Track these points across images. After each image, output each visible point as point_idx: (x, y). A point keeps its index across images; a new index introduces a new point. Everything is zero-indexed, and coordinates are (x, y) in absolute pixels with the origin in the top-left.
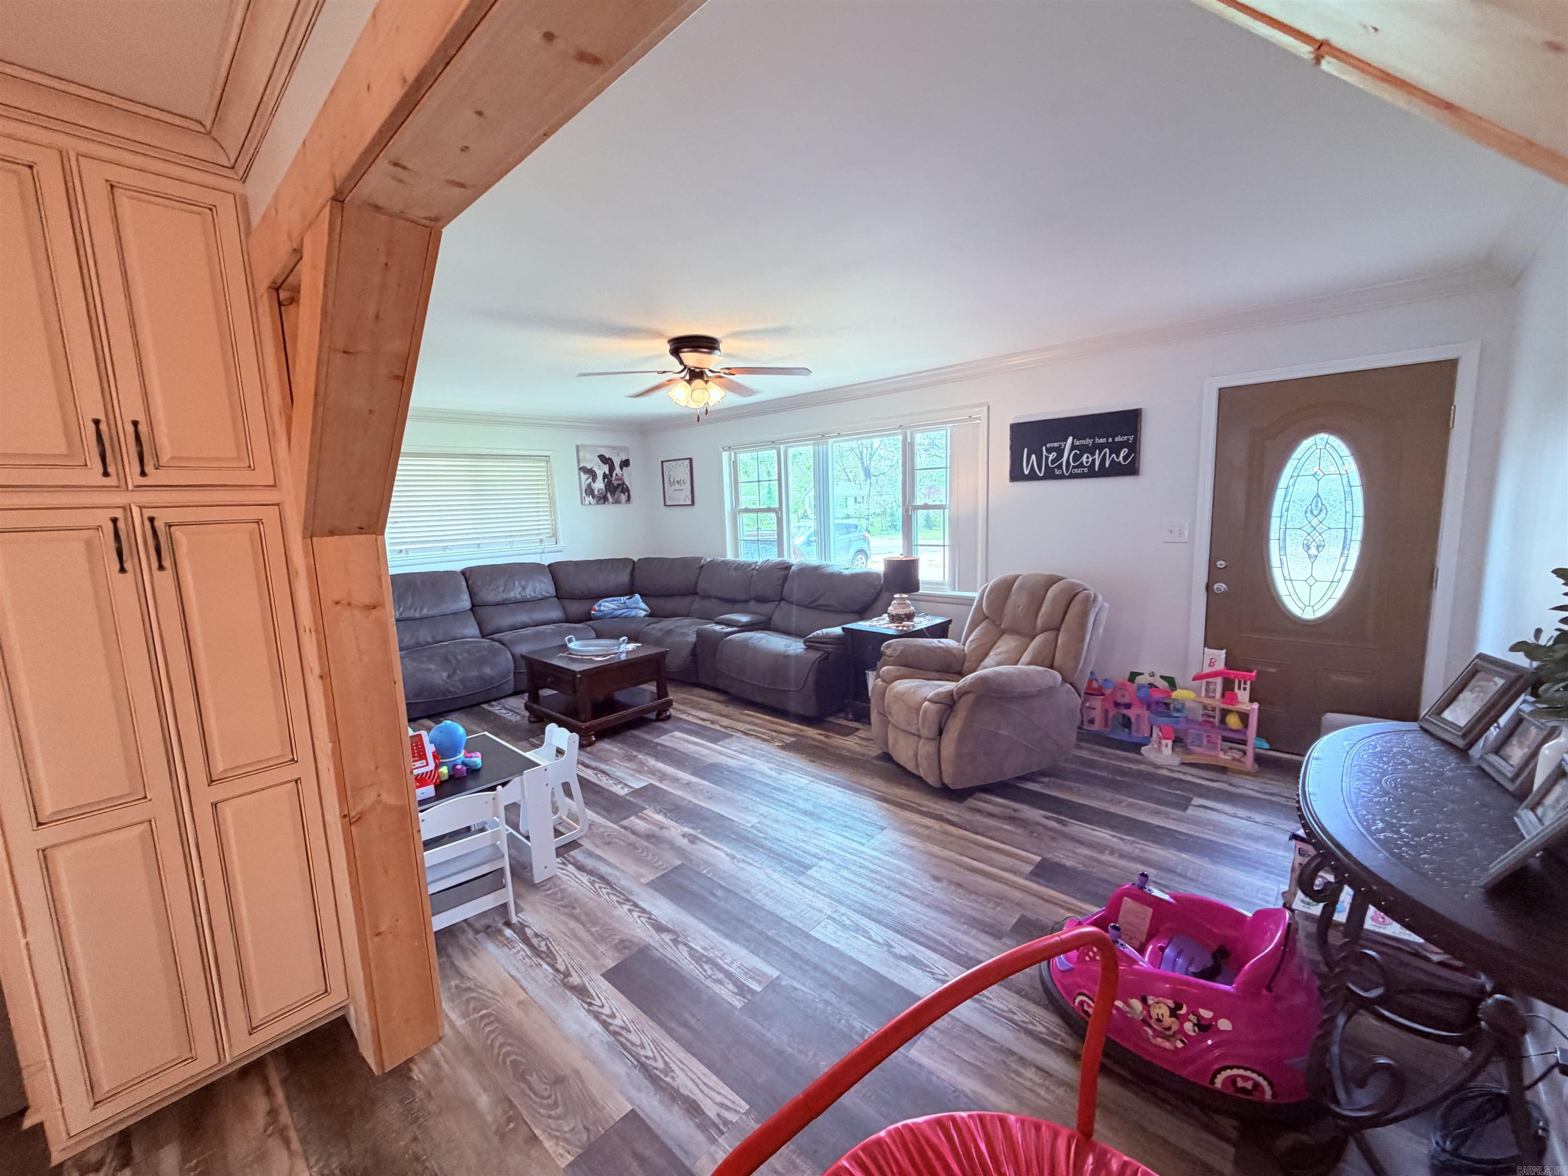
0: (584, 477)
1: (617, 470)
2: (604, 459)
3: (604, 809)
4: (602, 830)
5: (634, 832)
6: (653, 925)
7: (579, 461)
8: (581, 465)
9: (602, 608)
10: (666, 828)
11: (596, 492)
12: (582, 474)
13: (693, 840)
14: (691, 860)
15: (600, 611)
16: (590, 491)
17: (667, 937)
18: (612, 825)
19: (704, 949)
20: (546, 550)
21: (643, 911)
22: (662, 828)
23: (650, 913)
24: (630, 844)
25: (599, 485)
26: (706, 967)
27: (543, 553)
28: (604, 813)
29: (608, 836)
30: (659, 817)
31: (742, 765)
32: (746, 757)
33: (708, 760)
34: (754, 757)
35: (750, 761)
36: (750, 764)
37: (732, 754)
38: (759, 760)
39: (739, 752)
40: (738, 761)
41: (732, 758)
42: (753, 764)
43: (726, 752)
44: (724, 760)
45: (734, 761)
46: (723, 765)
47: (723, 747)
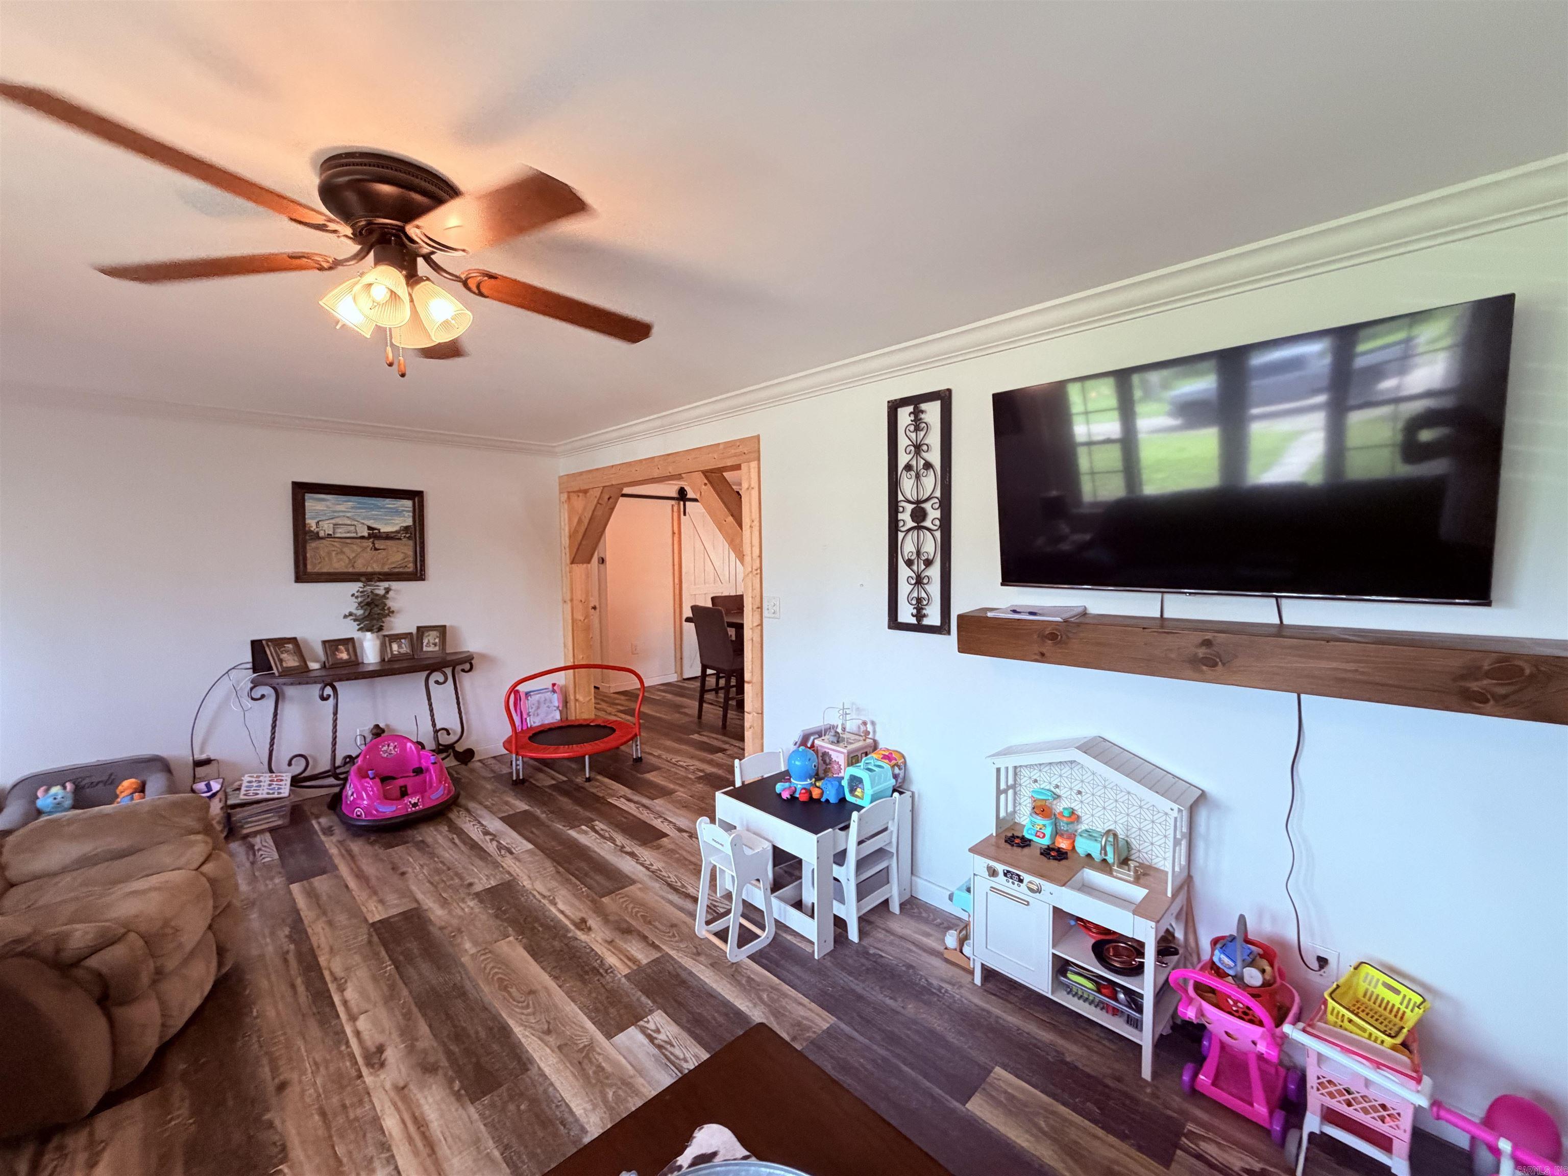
3: (683, 982)
4: (682, 946)
5: (645, 938)
6: (636, 855)
10: (606, 941)
13: (582, 924)
14: (593, 901)
17: (628, 849)
18: (672, 953)
19: (605, 843)
21: (642, 865)
22: (611, 942)
23: (637, 863)
24: (650, 923)
26: (608, 836)
28: (684, 975)
29: (674, 936)
30: (611, 960)
31: (422, 1086)
32: (391, 1123)
33: (476, 1116)
34: (376, 1122)
35: (395, 1105)
36: (406, 1091)
37: (410, 1140)
38: (374, 1108)
39: (389, 1149)
40: (419, 1106)
41: (421, 1124)
42: (401, 1089)
43: (416, 1153)
44: (442, 1116)
45: (426, 1108)
46: (458, 1096)
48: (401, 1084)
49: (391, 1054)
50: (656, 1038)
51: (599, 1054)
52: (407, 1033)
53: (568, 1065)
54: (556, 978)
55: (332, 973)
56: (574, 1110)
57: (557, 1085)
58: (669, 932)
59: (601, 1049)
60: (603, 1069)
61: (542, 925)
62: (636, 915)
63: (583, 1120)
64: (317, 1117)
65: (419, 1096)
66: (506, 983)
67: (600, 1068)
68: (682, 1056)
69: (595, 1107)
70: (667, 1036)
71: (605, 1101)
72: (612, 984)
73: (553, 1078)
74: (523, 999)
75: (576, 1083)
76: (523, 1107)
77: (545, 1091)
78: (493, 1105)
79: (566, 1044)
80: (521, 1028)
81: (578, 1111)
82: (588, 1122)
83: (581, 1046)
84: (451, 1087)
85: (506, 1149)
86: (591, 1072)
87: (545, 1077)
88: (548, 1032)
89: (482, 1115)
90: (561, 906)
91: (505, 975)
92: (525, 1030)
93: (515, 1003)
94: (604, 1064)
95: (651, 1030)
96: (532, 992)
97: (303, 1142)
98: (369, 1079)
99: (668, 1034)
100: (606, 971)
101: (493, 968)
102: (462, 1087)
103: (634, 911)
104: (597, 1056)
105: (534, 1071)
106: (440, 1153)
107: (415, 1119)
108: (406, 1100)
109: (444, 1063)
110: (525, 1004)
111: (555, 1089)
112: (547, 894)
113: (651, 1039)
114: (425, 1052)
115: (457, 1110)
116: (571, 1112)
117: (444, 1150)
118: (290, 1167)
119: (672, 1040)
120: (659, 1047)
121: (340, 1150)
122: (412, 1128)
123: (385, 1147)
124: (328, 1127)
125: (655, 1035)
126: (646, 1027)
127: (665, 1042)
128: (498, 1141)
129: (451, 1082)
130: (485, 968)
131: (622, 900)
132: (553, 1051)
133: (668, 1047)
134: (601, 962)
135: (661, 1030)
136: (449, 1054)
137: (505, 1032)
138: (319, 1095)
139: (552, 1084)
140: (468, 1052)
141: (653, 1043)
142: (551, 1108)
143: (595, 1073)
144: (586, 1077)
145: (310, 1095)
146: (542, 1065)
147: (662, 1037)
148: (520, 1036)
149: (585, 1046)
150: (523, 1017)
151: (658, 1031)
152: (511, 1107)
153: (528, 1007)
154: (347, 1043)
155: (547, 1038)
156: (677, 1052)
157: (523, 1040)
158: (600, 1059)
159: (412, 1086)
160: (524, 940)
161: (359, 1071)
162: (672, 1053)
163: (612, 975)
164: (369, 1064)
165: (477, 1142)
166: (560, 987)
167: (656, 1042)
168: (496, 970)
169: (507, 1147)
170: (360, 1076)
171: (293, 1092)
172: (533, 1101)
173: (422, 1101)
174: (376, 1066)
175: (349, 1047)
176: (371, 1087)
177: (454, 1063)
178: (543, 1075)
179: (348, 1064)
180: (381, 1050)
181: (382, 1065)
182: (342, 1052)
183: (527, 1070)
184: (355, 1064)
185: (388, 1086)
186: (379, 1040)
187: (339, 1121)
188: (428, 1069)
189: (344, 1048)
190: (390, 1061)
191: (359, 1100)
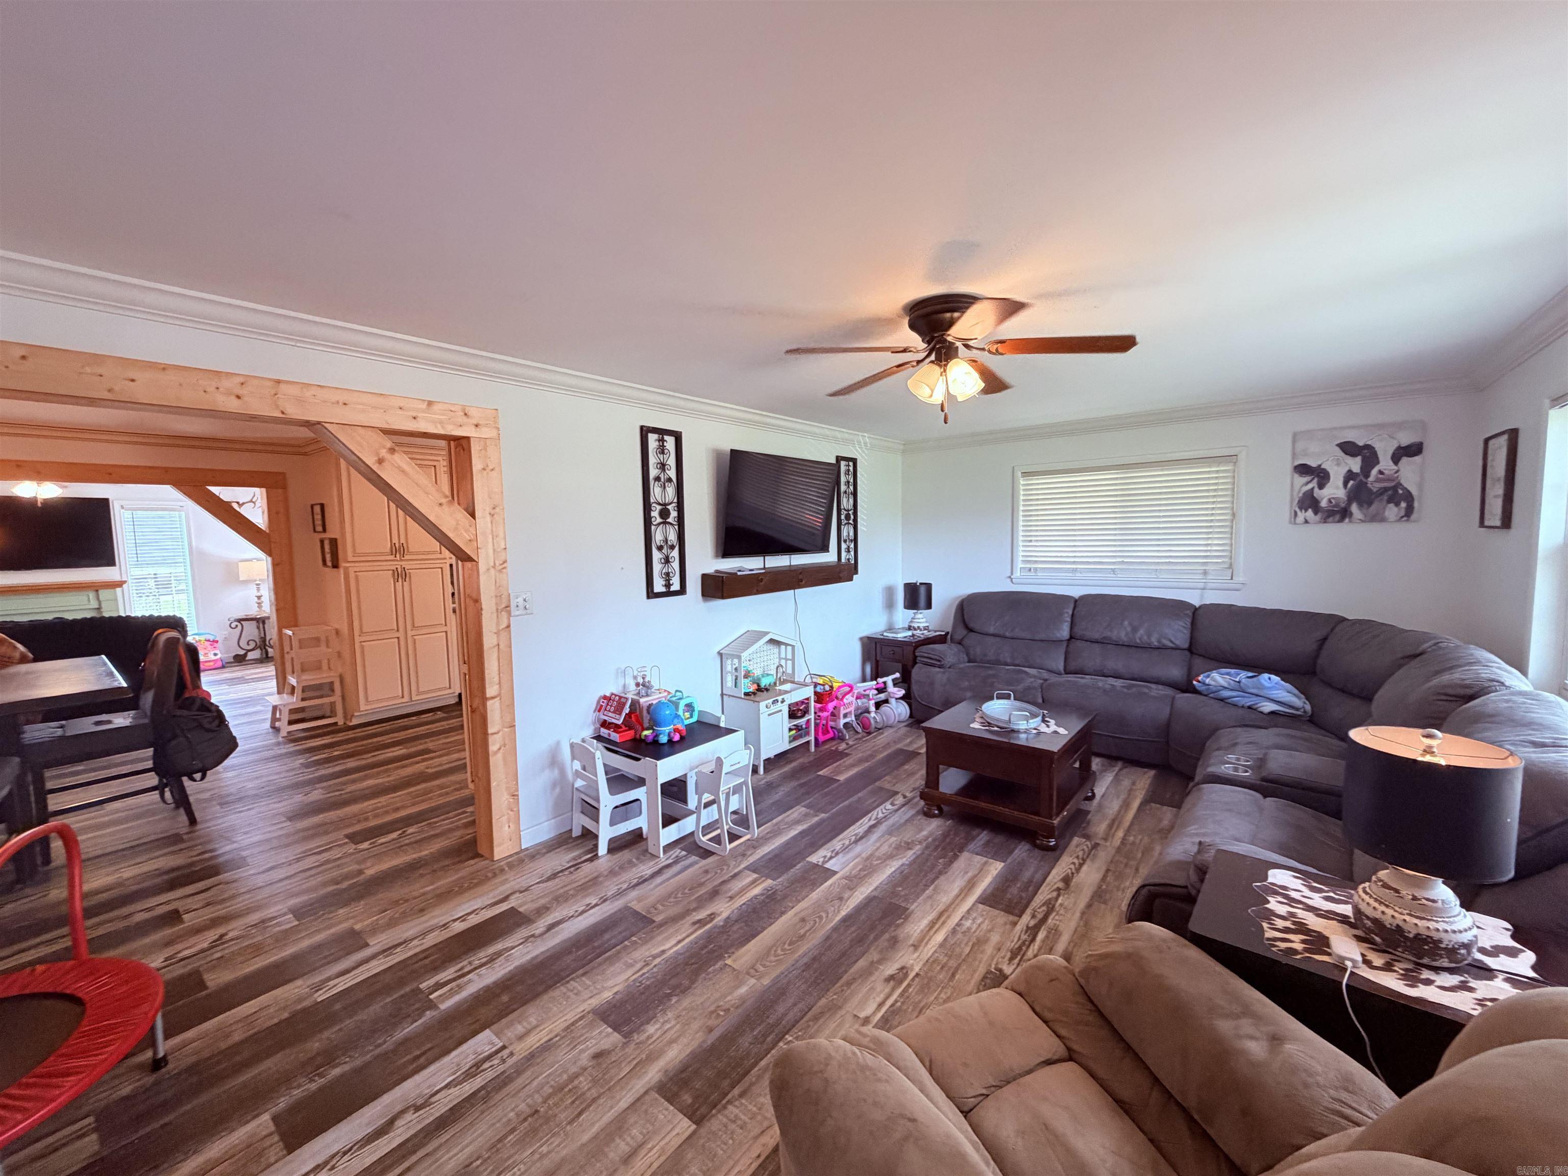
0: (1300, 480)
1: (1385, 463)
2: (1349, 449)
3: (778, 856)
7: (1294, 455)
8: (1297, 463)
9: (1208, 681)
10: (731, 901)
11: (1324, 504)
12: (1296, 476)
15: (1204, 684)
16: (1309, 502)
20: (1210, 585)
25: (1335, 491)
27: (1204, 589)
28: (771, 855)
31: (909, 937)
32: (939, 937)
33: (916, 904)
34: (942, 945)
35: (927, 943)
36: (916, 943)
37: (944, 923)
38: (935, 952)
39: (954, 928)
40: (922, 931)
41: (932, 924)
42: (916, 947)
43: (949, 917)
44: (923, 918)
45: (922, 927)
46: (906, 919)
47: (969, 912)
48: (912, 949)
49: (891, 969)
50: (831, 856)
51: (851, 872)
52: (868, 972)
54: (783, 914)
59: (847, 873)
60: (862, 869)
61: (705, 949)
64: (957, 977)
65: (916, 934)
66: (794, 940)
72: (785, 885)
78: (906, 900)
80: (841, 912)
81: (893, 870)
82: (898, 865)
84: (902, 923)
85: (927, 886)
87: (877, 887)
88: (841, 899)
89: (913, 902)
90: (668, 946)
92: (843, 910)
93: (817, 926)
96: (802, 921)
97: (975, 971)
98: (917, 969)
99: (826, 853)
100: (772, 890)
101: (777, 955)
102: (900, 919)
105: (875, 893)
106: (944, 907)
107: (931, 928)
108: (921, 940)
109: (887, 936)
110: (816, 919)
113: (832, 858)
114: (881, 952)
115: (916, 914)
116: (895, 872)
117: (941, 907)
118: (990, 965)
119: (831, 850)
120: (838, 854)
121: (967, 950)
122: (937, 926)
123: (954, 931)
124: (960, 965)
125: (829, 857)
126: (824, 862)
127: (833, 852)
128: (924, 891)
129: (898, 926)
132: (856, 892)
133: (836, 851)
134: (759, 896)
135: (823, 855)
136: (876, 939)
137: (847, 918)
138: (943, 988)
139: (881, 884)
140: (872, 928)
142: (896, 879)
143: (865, 871)
144: (869, 874)
145: (946, 993)
146: (869, 892)
147: (829, 854)
148: (849, 910)
149: (847, 880)
150: (831, 915)
151: (825, 857)
152: (903, 893)
153: (819, 917)
154: (893, 1005)
155: (846, 896)
157: (852, 907)
159: (911, 942)
161: (913, 980)
162: (841, 849)
163: (774, 887)
164: (906, 975)
167: (834, 856)
169: (925, 885)
170: (917, 975)
172: (895, 886)
173: (918, 931)
174: (905, 971)
175: (896, 1001)
176: (921, 963)
177: (883, 932)
178: (875, 889)
179: (911, 990)
180: (891, 978)
181: (902, 968)
182: (903, 1003)
183: (875, 897)
184: (909, 986)
185: (916, 955)
186: (879, 986)
187: (953, 963)
188: (894, 942)
189: (899, 1004)
190: (897, 966)
191: (933, 962)
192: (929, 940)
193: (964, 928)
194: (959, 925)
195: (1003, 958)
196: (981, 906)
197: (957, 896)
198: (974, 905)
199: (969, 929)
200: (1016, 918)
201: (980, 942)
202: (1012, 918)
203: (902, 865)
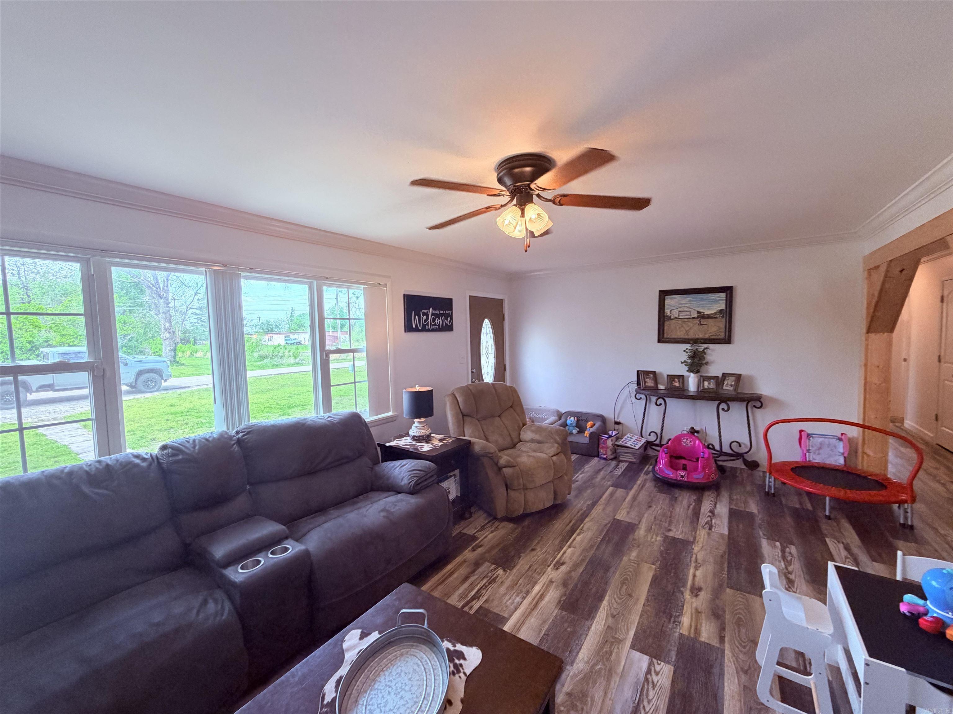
3: (708, 672)
4: (741, 656)
5: (722, 629)
10: (697, 610)
13: (696, 590)
14: (721, 586)
18: (727, 652)
19: (780, 561)
22: (699, 612)
26: (789, 558)
28: (716, 670)
29: (745, 647)
30: (686, 620)
31: (557, 587)
32: (537, 588)
33: (554, 614)
34: (535, 583)
35: (544, 584)
36: (552, 584)
37: (533, 600)
38: (539, 579)
39: (527, 595)
40: (548, 592)
41: (542, 597)
42: (551, 582)
43: (530, 604)
44: (549, 602)
45: (549, 595)
46: (560, 601)
47: (516, 609)
48: (553, 580)
49: (563, 568)
50: (651, 675)
51: (618, 648)
52: (576, 566)
53: (602, 636)
54: (647, 600)
55: (583, 527)
56: (580, 653)
57: (588, 638)
58: (744, 642)
59: (622, 648)
60: (611, 654)
61: (675, 573)
62: (736, 614)
63: (577, 661)
64: (528, 566)
65: (552, 589)
66: (626, 582)
67: (611, 653)
68: (650, 698)
69: (587, 662)
70: (658, 682)
71: (593, 667)
72: (668, 630)
73: (591, 633)
74: (622, 594)
75: (595, 646)
76: (569, 629)
77: (581, 635)
78: (563, 617)
79: (612, 628)
80: (607, 604)
81: (581, 655)
82: (577, 664)
83: (617, 636)
84: (561, 597)
85: (546, 635)
86: (604, 650)
87: (589, 630)
88: (613, 616)
89: (556, 617)
90: (698, 573)
91: (630, 579)
92: (607, 606)
93: (618, 593)
94: (614, 654)
95: (655, 670)
96: (630, 595)
97: (518, 570)
98: (549, 569)
99: (660, 682)
100: (674, 622)
101: (630, 571)
102: (564, 601)
103: (739, 611)
104: (616, 647)
105: (588, 623)
106: (533, 612)
107: (542, 595)
108: (548, 586)
109: (570, 587)
110: (620, 597)
111: (585, 638)
112: (699, 561)
113: (649, 672)
114: (571, 578)
115: (554, 605)
116: (578, 652)
117: (535, 613)
118: (509, 573)
119: (657, 687)
120: (647, 680)
121: (520, 581)
122: (538, 596)
123: (528, 593)
124: (526, 572)
125: (653, 673)
126: (654, 664)
127: (653, 682)
128: (548, 630)
129: (565, 595)
130: (627, 569)
131: (740, 599)
132: (604, 625)
133: (651, 685)
134: (679, 615)
135: (660, 675)
136: (576, 585)
137: (601, 598)
138: (535, 561)
139: (587, 635)
140: (581, 592)
141: (646, 675)
142: (575, 641)
143: (606, 652)
144: (601, 648)
145: (534, 559)
146: (594, 625)
147: (655, 678)
148: (602, 606)
149: (618, 638)
150: (613, 600)
151: (657, 674)
152: (566, 625)
153: (620, 599)
154: (559, 552)
155: (610, 619)
156: (651, 693)
157: (601, 608)
158: (615, 651)
159: (554, 584)
160: (658, 572)
161: (551, 564)
162: (648, 690)
163: (675, 626)
164: (555, 566)
165: (544, 622)
166: (644, 605)
167: (649, 676)
168: (630, 574)
169: (547, 635)
170: (549, 566)
171: (534, 553)
172: (574, 632)
173: (550, 592)
174: (555, 568)
175: (558, 554)
176: (547, 572)
177: (573, 590)
178: (589, 628)
179: (551, 559)
180: (563, 564)
181: (557, 569)
182: (555, 554)
183: (587, 620)
184: (553, 561)
185: (550, 577)
186: (567, 560)
187: (530, 573)
188: (565, 584)
189: (556, 553)
190: (560, 570)
191: (540, 573)
192: (543, 587)
193: (520, 596)
194: (524, 598)
195: (501, 578)
196: (506, 615)
197: (523, 623)
198: (511, 616)
199: (517, 596)
200: (484, 606)
201: (512, 587)
202: (486, 606)
203: (572, 663)
